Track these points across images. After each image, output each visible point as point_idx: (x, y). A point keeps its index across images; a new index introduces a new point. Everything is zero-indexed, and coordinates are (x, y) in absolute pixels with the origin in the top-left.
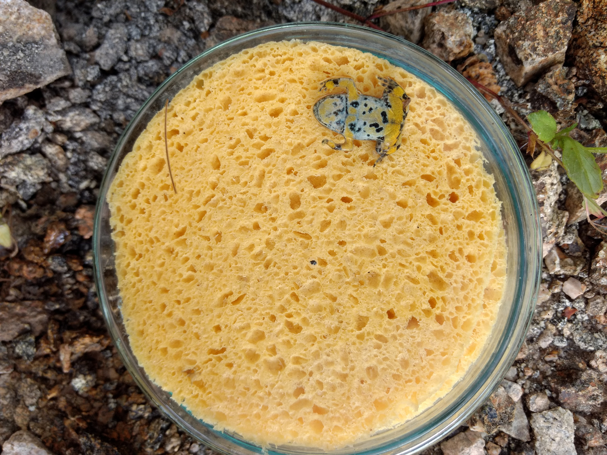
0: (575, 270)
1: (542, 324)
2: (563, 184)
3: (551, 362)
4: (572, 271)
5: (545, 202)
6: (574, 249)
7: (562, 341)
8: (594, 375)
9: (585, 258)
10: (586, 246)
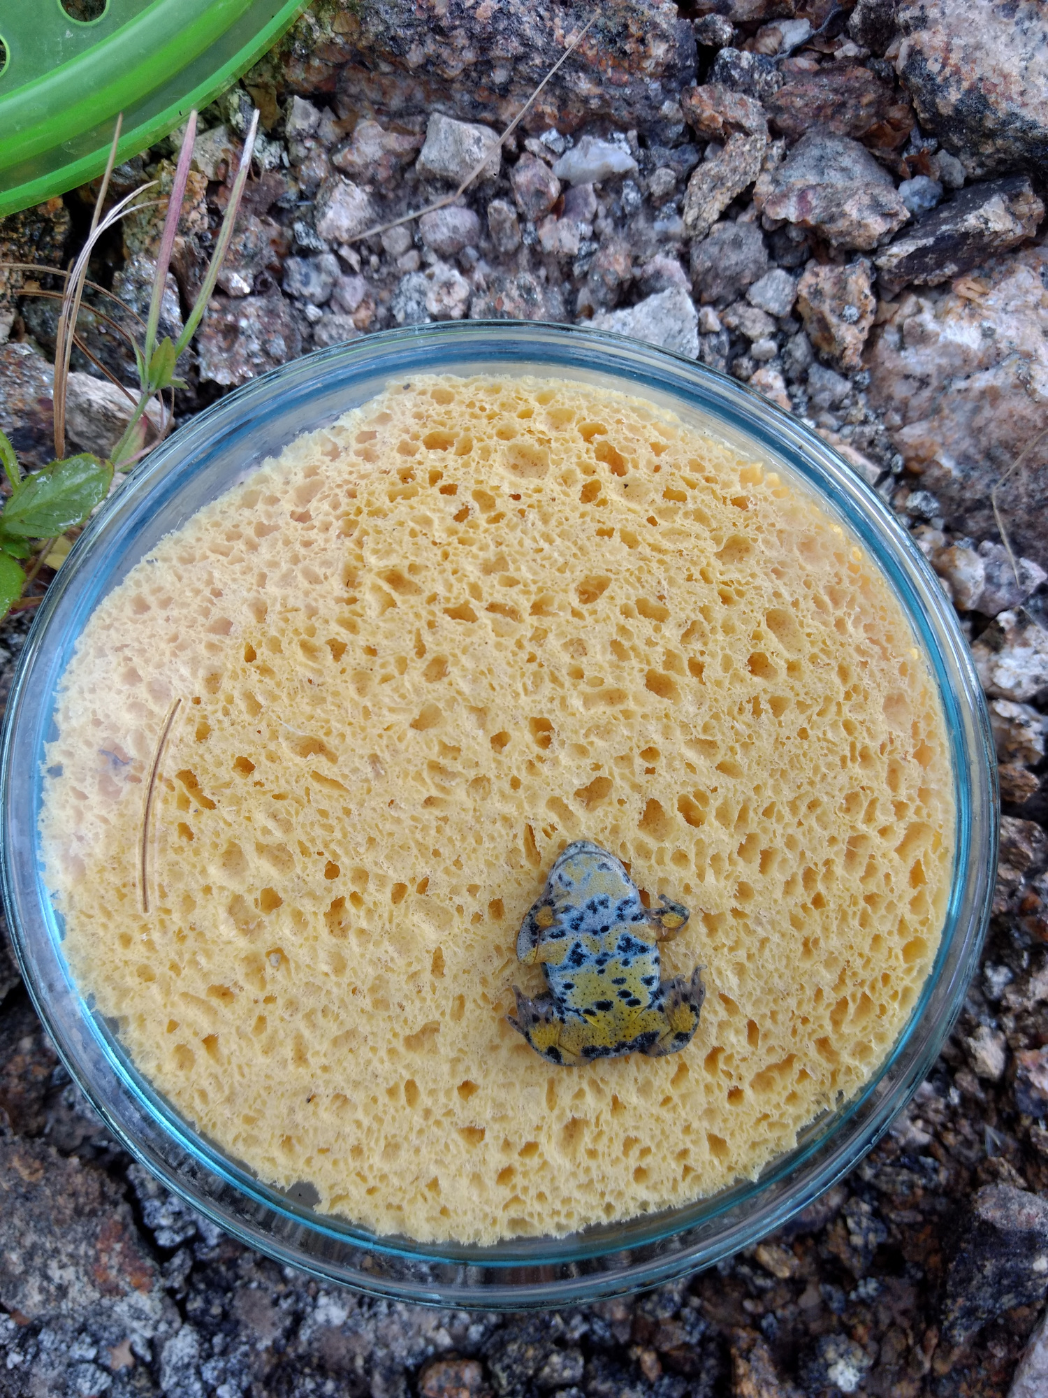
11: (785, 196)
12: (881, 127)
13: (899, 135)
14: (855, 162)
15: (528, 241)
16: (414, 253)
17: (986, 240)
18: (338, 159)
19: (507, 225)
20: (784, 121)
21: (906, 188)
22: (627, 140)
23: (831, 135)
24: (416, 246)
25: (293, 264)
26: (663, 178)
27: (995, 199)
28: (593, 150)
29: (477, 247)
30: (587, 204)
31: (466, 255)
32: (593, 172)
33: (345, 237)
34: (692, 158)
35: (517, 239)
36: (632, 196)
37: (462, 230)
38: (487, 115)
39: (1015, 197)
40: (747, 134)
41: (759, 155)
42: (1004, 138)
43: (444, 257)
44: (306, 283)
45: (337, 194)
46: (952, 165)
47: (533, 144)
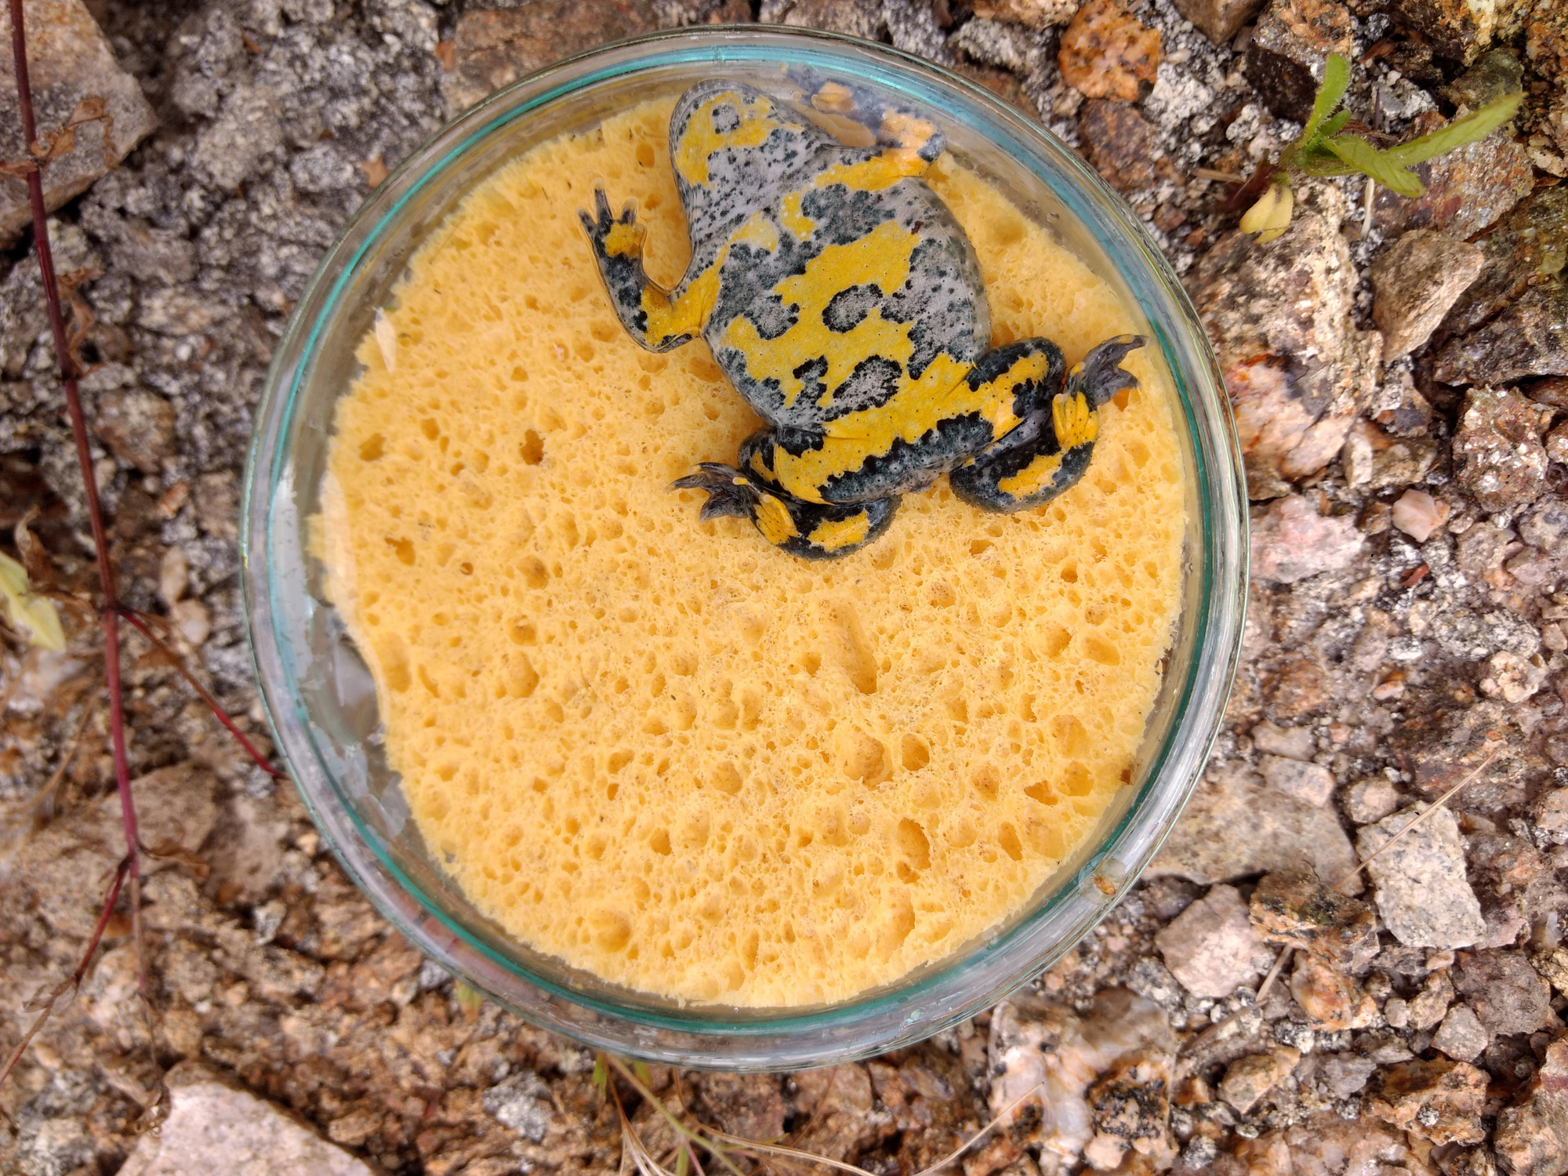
0: (1415, 471)
1: (1357, 615)
2: (1360, 267)
3: (1391, 700)
4: (1407, 474)
5: (1315, 316)
6: (1407, 421)
7: (1409, 646)
8: (1496, 714)
9: (1436, 437)
10: (1437, 407)
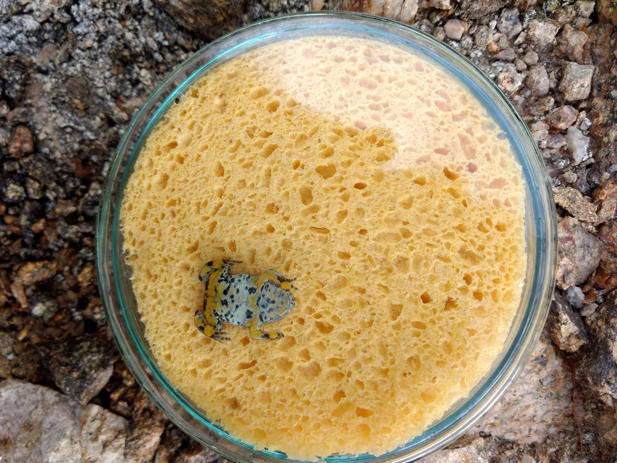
11: (568, 230)
12: (607, 275)
13: (604, 284)
14: (588, 262)
15: (536, 118)
16: (525, 66)
17: (556, 325)
18: (568, 26)
19: (543, 107)
20: (605, 230)
21: (578, 290)
22: (589, 158)
23: (600, 252)
24: (529, 67)
25: (516, 11)
26: (572, 176)
27: (576, 328)
28: (583, 142)
29: (531, 96)
30: (556, 143)
31: (526, 90)
32: (572, 143)
33: (531, 33)
34: (583, 189)
35: (536, 113)
36: (562, 164)
37: (538, 86)
38: (595, 92)
39: (578, 337)
40: (597, 212)
41: (587, 219)
42: (606, 329)
43: (524, 81)
44: (507, 19)
45: (551, 26)
46: (591, 310)
47: (583, 114)
